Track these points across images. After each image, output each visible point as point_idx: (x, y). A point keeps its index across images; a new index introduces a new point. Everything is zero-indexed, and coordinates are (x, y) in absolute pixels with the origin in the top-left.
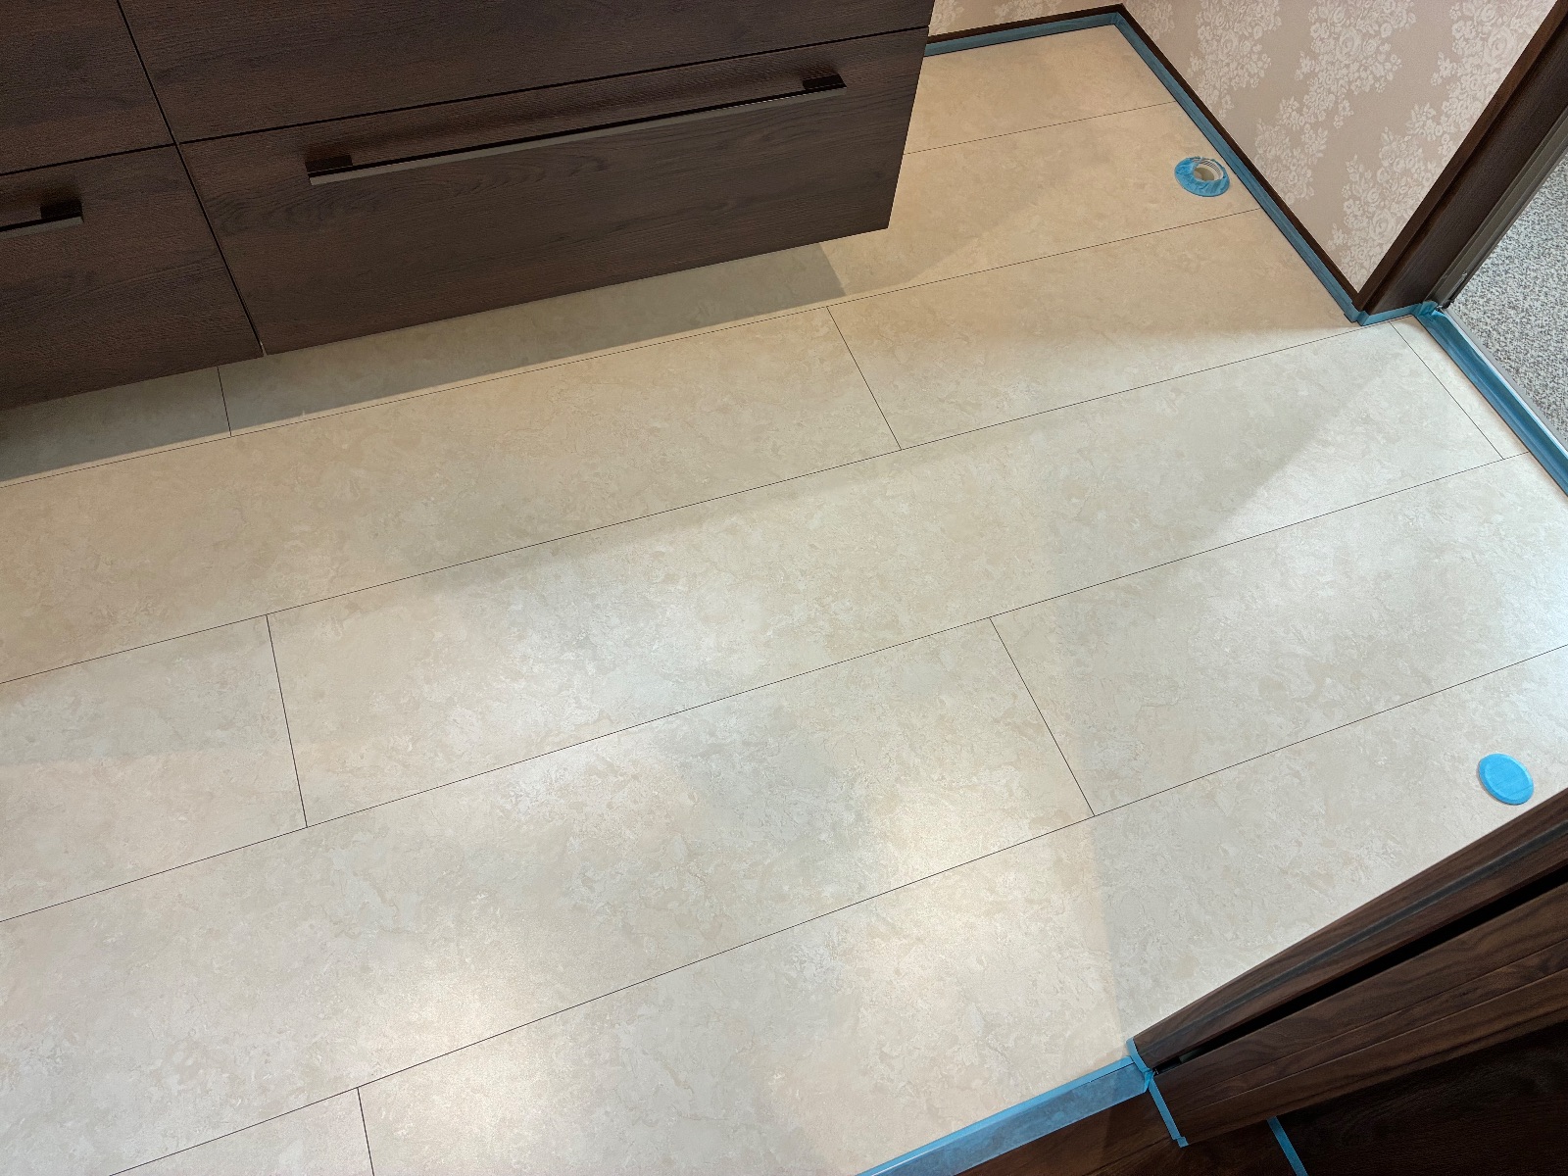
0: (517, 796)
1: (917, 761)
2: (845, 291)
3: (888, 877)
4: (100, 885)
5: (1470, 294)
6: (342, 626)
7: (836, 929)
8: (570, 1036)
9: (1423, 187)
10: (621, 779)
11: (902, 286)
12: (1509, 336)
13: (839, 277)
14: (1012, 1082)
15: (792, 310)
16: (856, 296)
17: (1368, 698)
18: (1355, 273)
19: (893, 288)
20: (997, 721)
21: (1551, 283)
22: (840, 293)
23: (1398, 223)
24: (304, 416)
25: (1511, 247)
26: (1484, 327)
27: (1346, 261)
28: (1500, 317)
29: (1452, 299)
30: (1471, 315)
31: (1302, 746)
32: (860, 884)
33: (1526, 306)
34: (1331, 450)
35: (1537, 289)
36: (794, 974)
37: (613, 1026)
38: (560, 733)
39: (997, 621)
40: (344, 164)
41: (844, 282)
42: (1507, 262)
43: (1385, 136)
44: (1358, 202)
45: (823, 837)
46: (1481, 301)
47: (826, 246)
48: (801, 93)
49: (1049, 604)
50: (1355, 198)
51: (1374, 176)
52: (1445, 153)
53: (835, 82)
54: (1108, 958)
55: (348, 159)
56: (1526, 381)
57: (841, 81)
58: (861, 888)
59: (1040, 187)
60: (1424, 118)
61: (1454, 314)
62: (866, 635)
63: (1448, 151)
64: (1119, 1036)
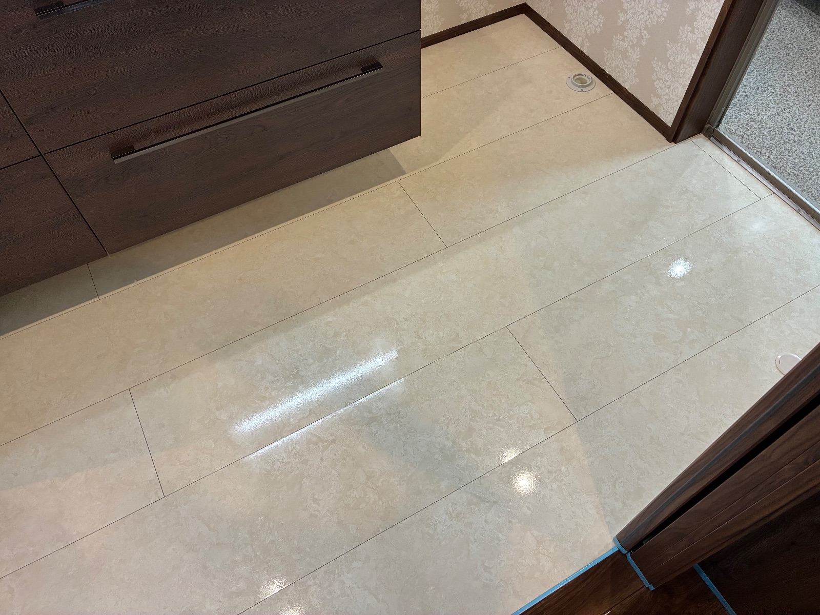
0: (273, 462)
1: (480, 408)
2: (406, 171)
3: (474, 472)
4: (61, 545)
5: (729, 118)
6: (169, 388)
7: (450, 505)
8: (318, 585)
9: (693, 67)
10: (325, 444)
11: (434, 164)
12: (754, 136)
13: (401, 164)
14: (556, 571)
15: (380, 186)
16: (412, 173)
17: (711, 335)
18: (667, 117)
19: (430, 166)
20: (518, 380)
21: (771, 105)
22: (403, 173)
23: (683, 88)
24: (136, 283)
25: (747, 90)
26: (740, 133)
27: (661, 112)
28: (747, 127)
29: (720, 122)
30: (732, 128)
31: (681, 366)
32: (459, 478)
33: (760, 118)
34: (671, 210)
35: (764, 109)
36: (431, 532)
37: (340, 576)
38: (290, 425)
39: (511, 327)
40: (130, 150)
41: (405, 167)
42: (746, 98)
43: (668, 45)
44: (661, 81)
45: (437, 456)
46: (736, 120)
47: (393, 150)
48: (361, 74)
49: (536, 314)
50: (660, 79)
51: (667, 66)
52: (700, 48)
53: (377, 66)
54: (597, 495)
55: (132, 147)
56: (767, 157)
57: (381, 65)
58: (460, 480)
59: (498, 101)
60: (686, 33)
61: (723, 129)
62: (444, 346)
63: (701, 47)
64: (609, 536)
